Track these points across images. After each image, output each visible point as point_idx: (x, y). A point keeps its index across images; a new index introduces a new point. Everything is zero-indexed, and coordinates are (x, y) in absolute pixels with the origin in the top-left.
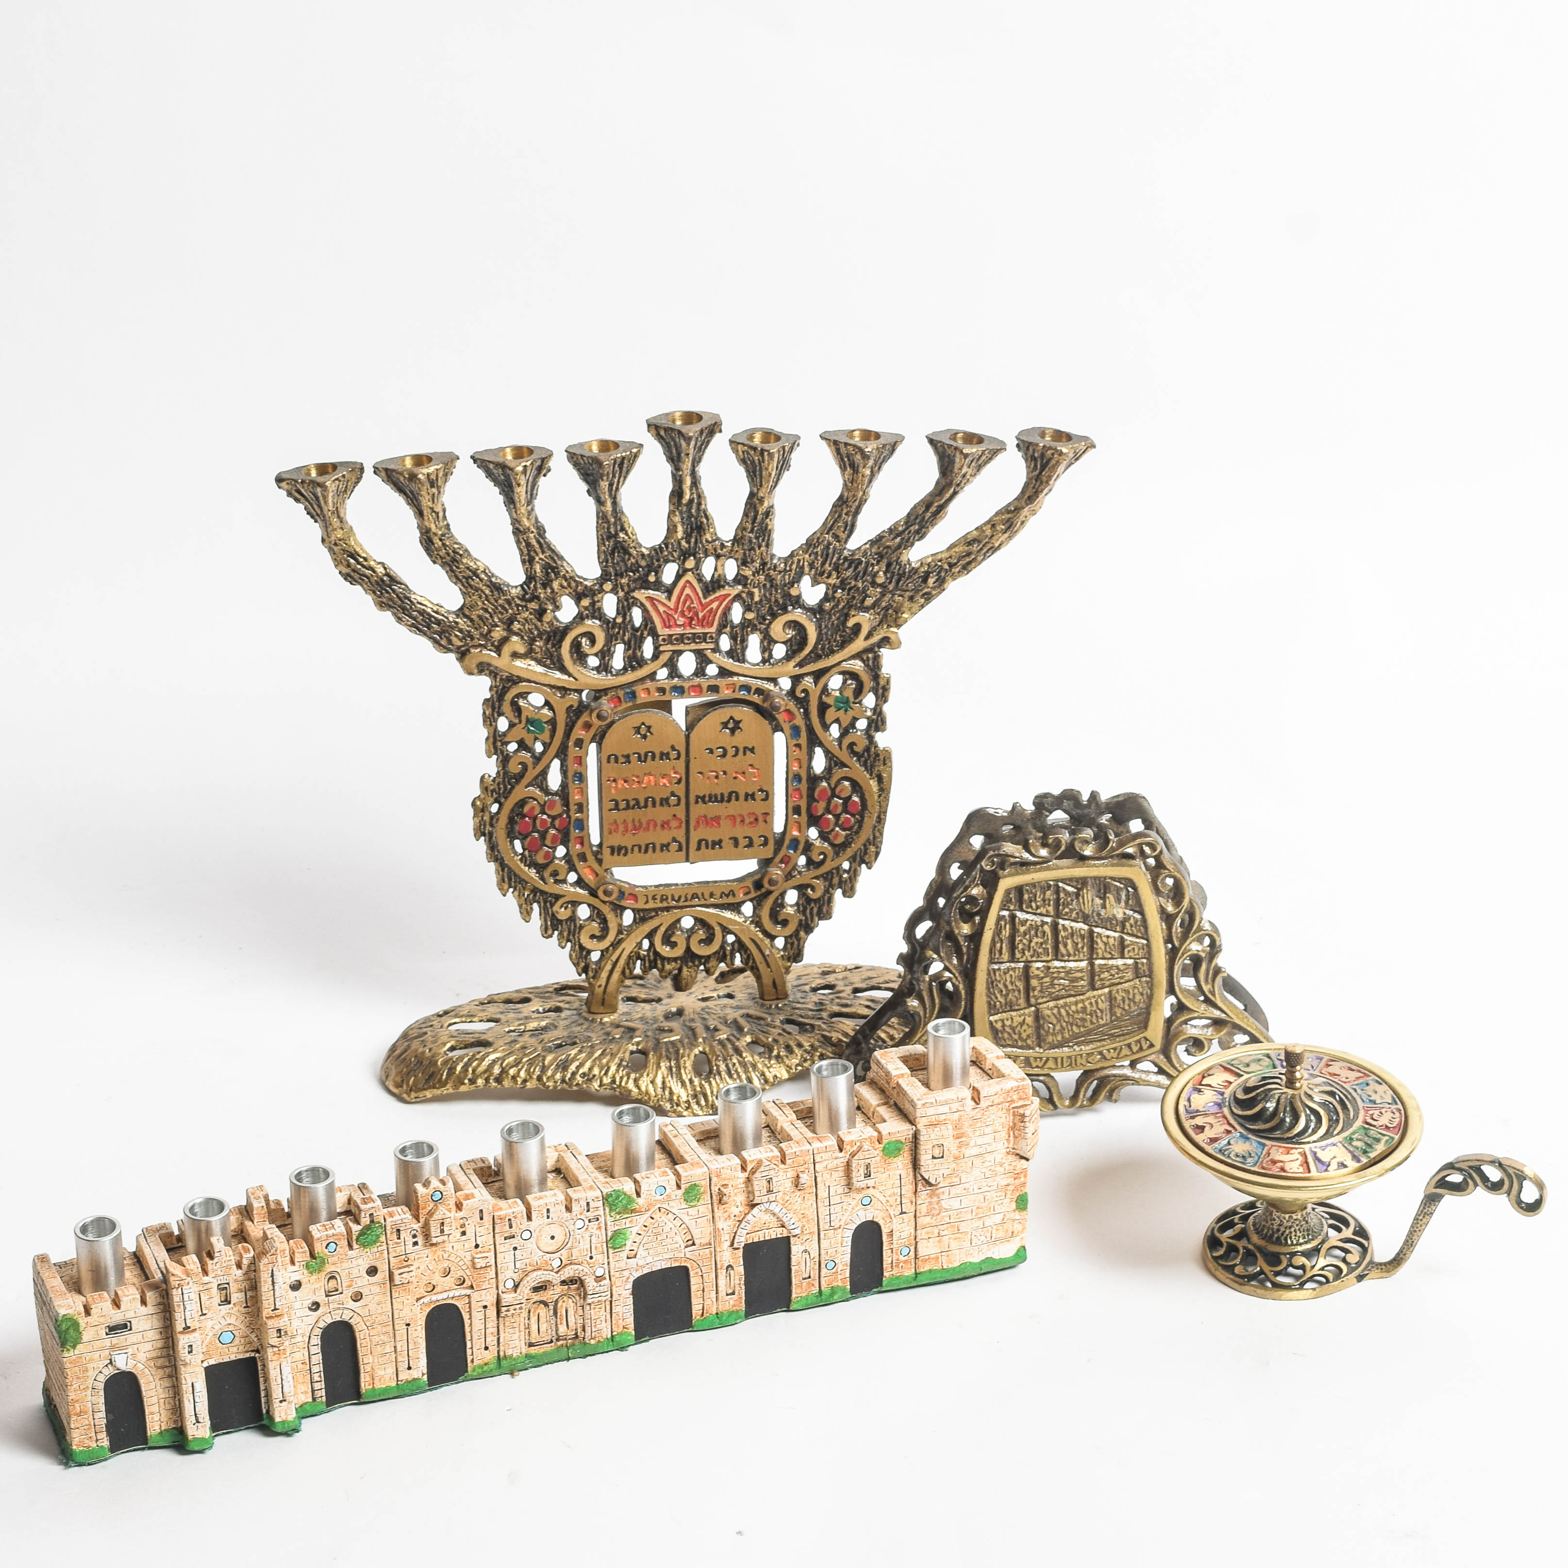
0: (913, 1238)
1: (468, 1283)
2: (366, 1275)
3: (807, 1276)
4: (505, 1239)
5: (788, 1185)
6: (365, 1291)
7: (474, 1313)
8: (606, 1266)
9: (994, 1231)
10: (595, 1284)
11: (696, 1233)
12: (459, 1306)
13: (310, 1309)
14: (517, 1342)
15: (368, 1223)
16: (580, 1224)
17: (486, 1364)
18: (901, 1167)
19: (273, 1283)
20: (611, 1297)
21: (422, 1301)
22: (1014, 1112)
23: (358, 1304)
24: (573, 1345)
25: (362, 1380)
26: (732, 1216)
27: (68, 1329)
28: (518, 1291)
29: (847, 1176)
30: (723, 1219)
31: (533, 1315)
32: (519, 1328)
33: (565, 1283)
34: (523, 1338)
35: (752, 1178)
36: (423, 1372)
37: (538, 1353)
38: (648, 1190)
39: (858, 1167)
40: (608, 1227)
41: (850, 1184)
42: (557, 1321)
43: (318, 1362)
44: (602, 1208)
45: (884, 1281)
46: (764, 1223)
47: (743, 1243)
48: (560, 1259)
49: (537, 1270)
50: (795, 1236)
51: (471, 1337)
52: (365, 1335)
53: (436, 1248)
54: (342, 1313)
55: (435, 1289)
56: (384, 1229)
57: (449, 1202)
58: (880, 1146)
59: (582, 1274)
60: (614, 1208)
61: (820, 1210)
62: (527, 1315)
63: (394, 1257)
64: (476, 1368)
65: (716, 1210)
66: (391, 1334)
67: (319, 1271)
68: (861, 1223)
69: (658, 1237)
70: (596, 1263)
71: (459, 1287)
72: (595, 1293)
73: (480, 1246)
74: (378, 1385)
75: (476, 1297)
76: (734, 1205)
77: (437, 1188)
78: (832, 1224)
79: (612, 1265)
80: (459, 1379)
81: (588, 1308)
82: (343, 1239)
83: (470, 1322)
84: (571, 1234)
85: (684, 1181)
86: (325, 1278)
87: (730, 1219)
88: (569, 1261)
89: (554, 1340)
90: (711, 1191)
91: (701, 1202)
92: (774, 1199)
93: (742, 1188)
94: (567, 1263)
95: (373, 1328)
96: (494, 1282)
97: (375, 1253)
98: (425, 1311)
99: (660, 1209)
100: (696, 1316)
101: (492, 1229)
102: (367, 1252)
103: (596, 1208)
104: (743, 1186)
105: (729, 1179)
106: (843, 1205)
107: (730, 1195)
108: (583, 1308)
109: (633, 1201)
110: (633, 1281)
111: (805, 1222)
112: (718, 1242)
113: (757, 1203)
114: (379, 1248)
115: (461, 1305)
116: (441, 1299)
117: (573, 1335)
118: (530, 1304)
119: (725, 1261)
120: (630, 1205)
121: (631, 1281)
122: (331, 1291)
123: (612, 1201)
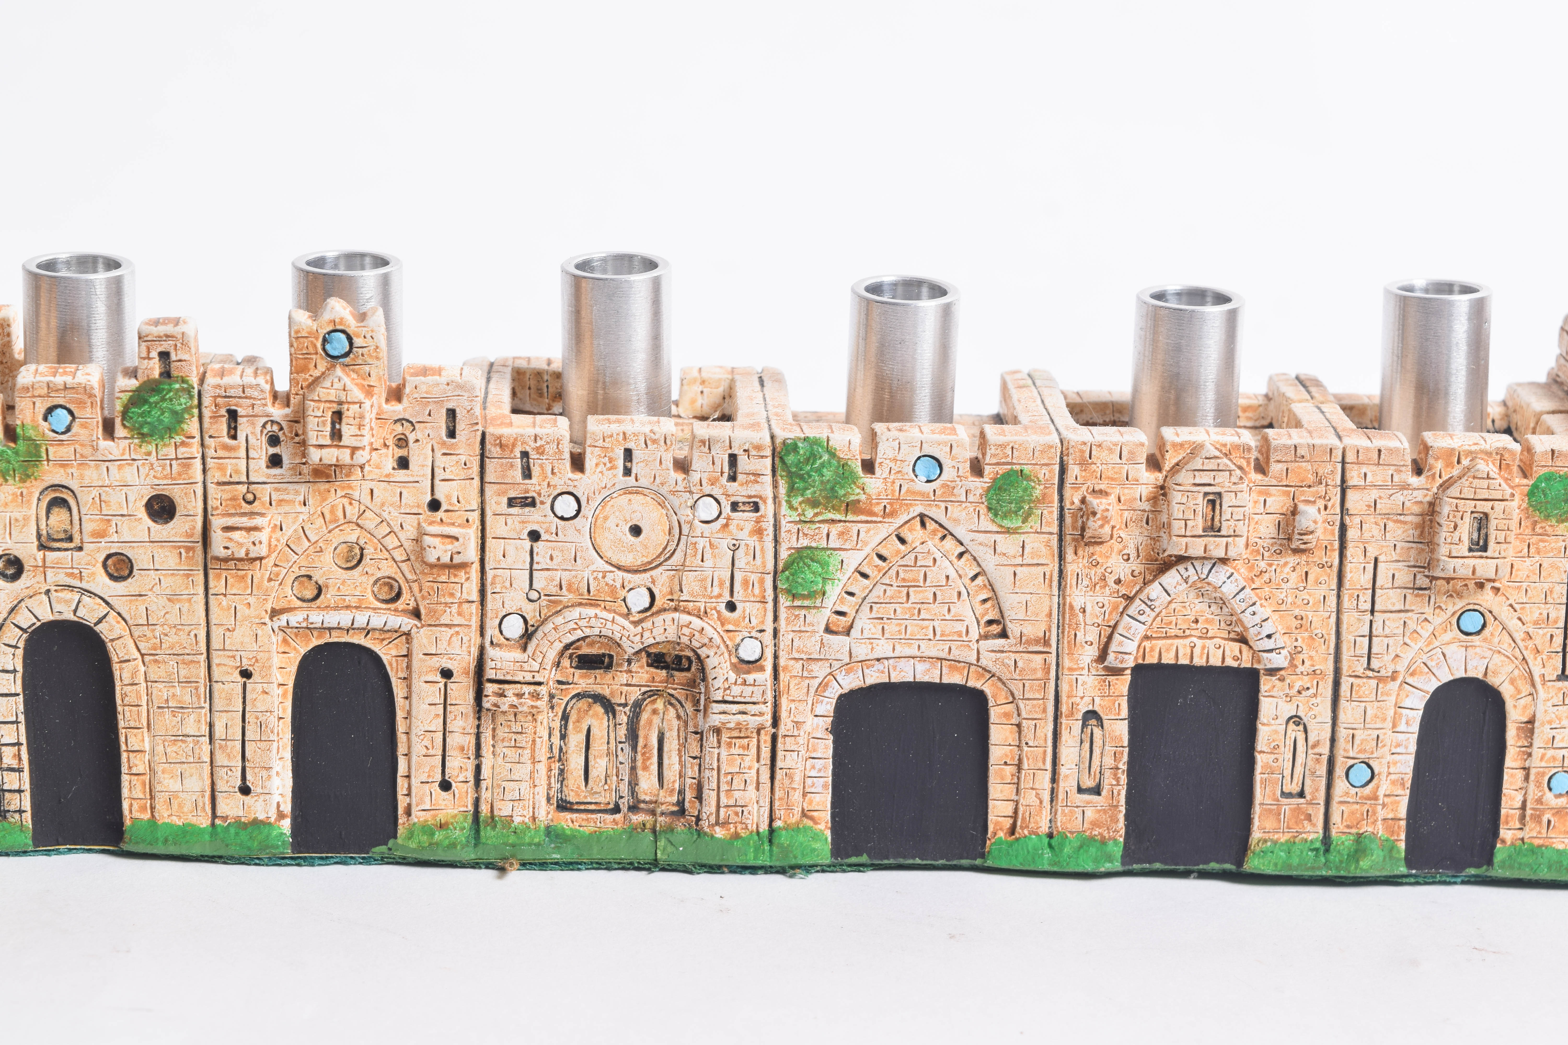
1: (406, 601)
2: (142, 514)
3: (1295, 788)
4: (511, 502)
5: (1266, 528)
6: (140, 557)
7: (418, 685)
8: (768, 637)
10: (732, 676)
11: (1013, 604)
12: (385, 659)
14: (525, 786)
15: (156, 374)
16: (708, 508)
17: (442, 826)
20: (775, 722)
21: (284, 618)
23: (120, 587)
24: (671, 829)
25: (125, 792)
26: (1111, 580)
28: (530, 648)
29: (1424, 538)
30: (1086, 582)
31: (574, 729)
32: (533, 751)
33: (657, 660)
34: (544, 782)
35: (1170, 483)
36: (281, 809)
37: (579, 831)
38: (895, 460)
39: (1455, 517)
40: (783, 534)
41: (1429, 564)
42: (634, 760)
43: (14, 719)
44: (768, 479)
45: (1500, 853)
46: (1193, 618)
47: (1132, 658)
48: (650, 590)
49: (586, 604)
50: (1272, 672)
51: (409, 748)
52: (134, 674)
53: (327, 486)
54: (79, 602)
55: (322, 597)
56: (196, 402)
57: (367, 368)
58: (1525, 481)
59: (704, 645)
60: (800, 484)
61: (1345, 618)
62: (557, 724)
63: (219, 484)
64: (416, 833)
65: (1070, 556)
66: (203, 690)
67: (26, 477)
68: (1451, 678)
69: (911, 593)
70: (743, 624)
71: (384, 606)
72: (731, 699)
73: (444, 507)
74: (166, 815)
75: (425, 641)
76: (1115, 550)
77: (341, 323)
78: (1375, 664)
79: (785, 640)
80: (374, 850)
81: (713, 739)
82: (89, 404)
83: (407, 708)
84: (685, 531)
85: (994, 456)
86: (39, 499)
87: (1105, 587)
88: (672, 600)
89: (624, 808)
90: (1061, 499)
91: (1032, 524)
92: (1222, 555)
93: (1144, 511)
94: (666, 606)
95: (156, 661)
96: (474, 611)
97: (171, 460)
98: (295, 649)
99: (923, 519)
100: (995, 834)
101: (476, 468)
102: (149, 454)
103: (754, 474)
104: (1146, 506)
105: (1112, 479)
106: (1409, 618)
107: (1108, 522)
108: (701, 740)
109: (854, 480)
110: (836, 697)
111: (1303, 640)
112: (1066, 642)
113: (1176, 556)
114: (181, 450)
115: (389, 657)
116: (336, 626)
117: (673, 805)
118: (565, 696)
119: (1082, 698)
120: (842, 487)
121: (832, 696)
122: (55, 537)
123: (797, 466)
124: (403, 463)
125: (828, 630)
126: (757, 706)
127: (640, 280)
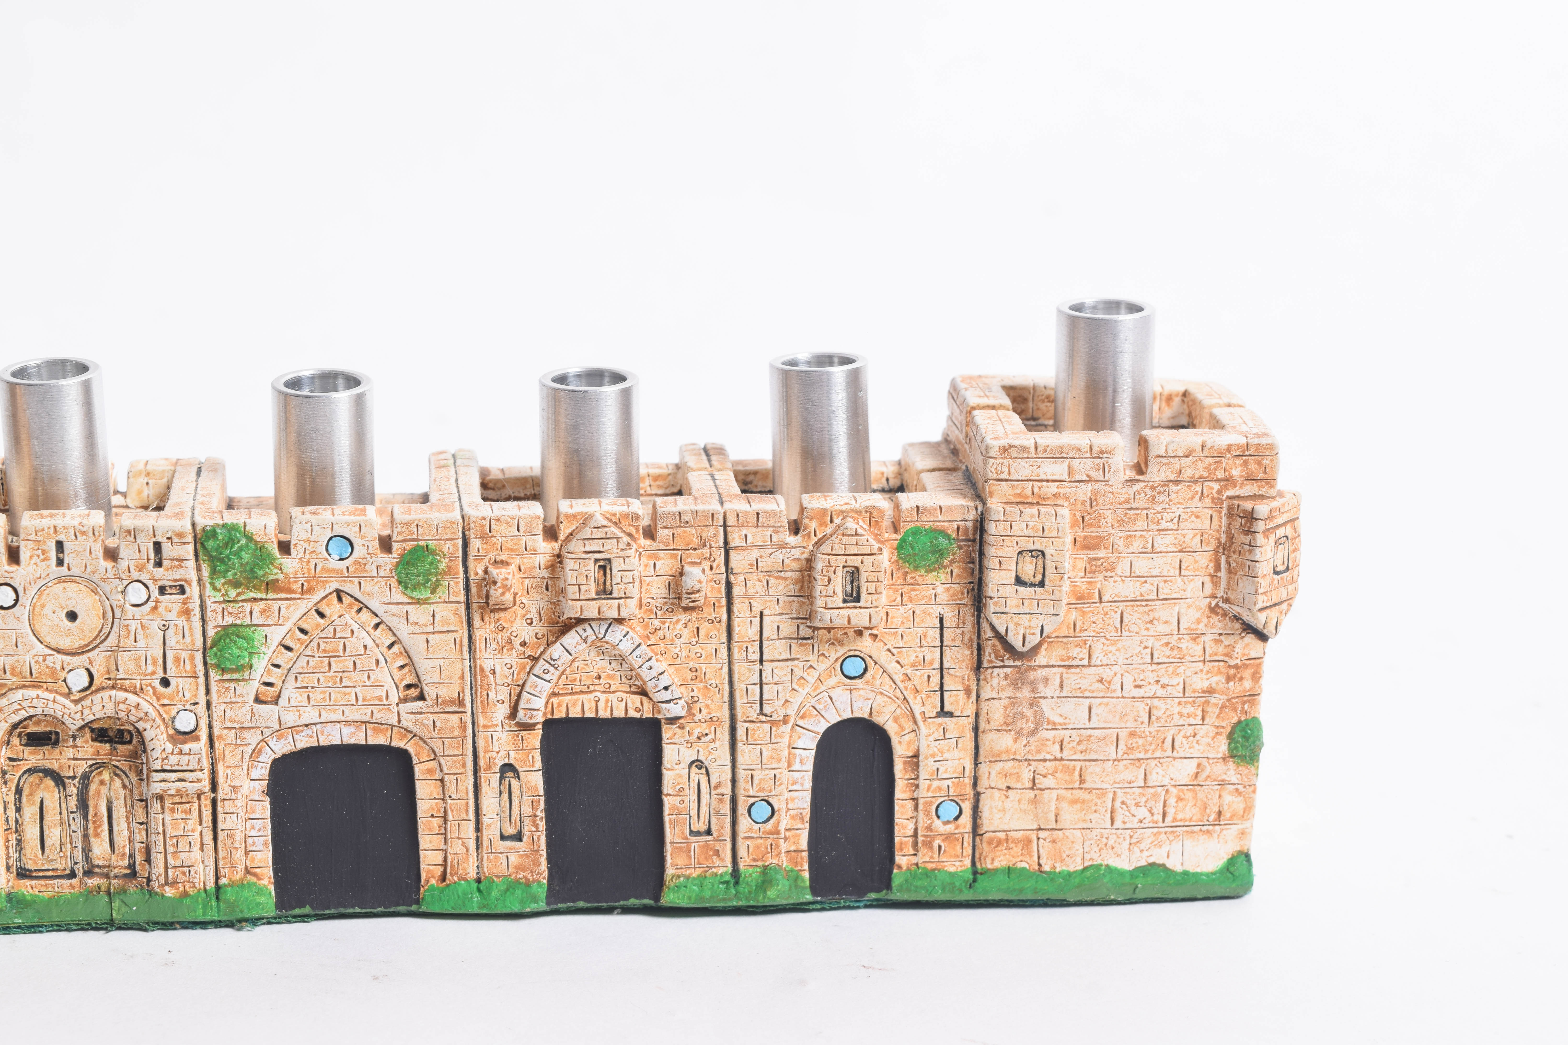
0: (968, 781)
3: (703, 827)
5: (658, 589)
8: (201, 709)
9: (1172, 801)
10: (169, 747)
11: (427, 669)
16: (137, 593)
18: (943, 597)
20: (214, 787)
22: (1230, 508)
24: (123, 891)
26: (517, 643)
29: (804, 592)
30: (494, 646)
31: (28, 801)
33: (101, 735)
34: (4, 852)
35: (563, 553)
37: (39, 897)
38: (309, 541)
39: (828, 571)
40: (209, 614)
41: (810, 616)
42: (86, 828)
44: (192, 563)
45: (898, 878)
46: (596, 675)
47: (540, 714)
48: (88, 670)
49: (29, 686)
50: (672, 721)
58: (894, 536)
59: (141, 719)
60: (221, 567)
61: (736, 668)
62: (11, 798)
65: (477, 622)
68: (839, 719)
69: (332, 663)
70: (177, 698)
72: (169, 768)
76: (519, 615)
78: (767, 709)
79: (217, 712)
81: (156, 806)
84: (118, 614)
85: (399, 533)
87: (511, 649)
88: (109, 679)
89: (80, 874)
90: (466, 571)
91: (440, 594)
92: (616, 616)
93: (543, 578)
94: (104, 684)
99: (339, 594)
100: (428, 882)
103: (178, 560)
104: (545, 573)
105: (512, 550)
106: (796, 666)
107: (509, 590)
108: (147, 806)
109: (272, 560)
110: (270, 762)
111: (699, 690)
112: (479, 702)
113: (575, 618)
117: (125, 868)
118: (17, 772)
119: (498, 752)
120: (261, 568)
121: (266, 760)
123: (217, 550)
125: (257, 700)
126: (194, 774)
127: (71, 385)
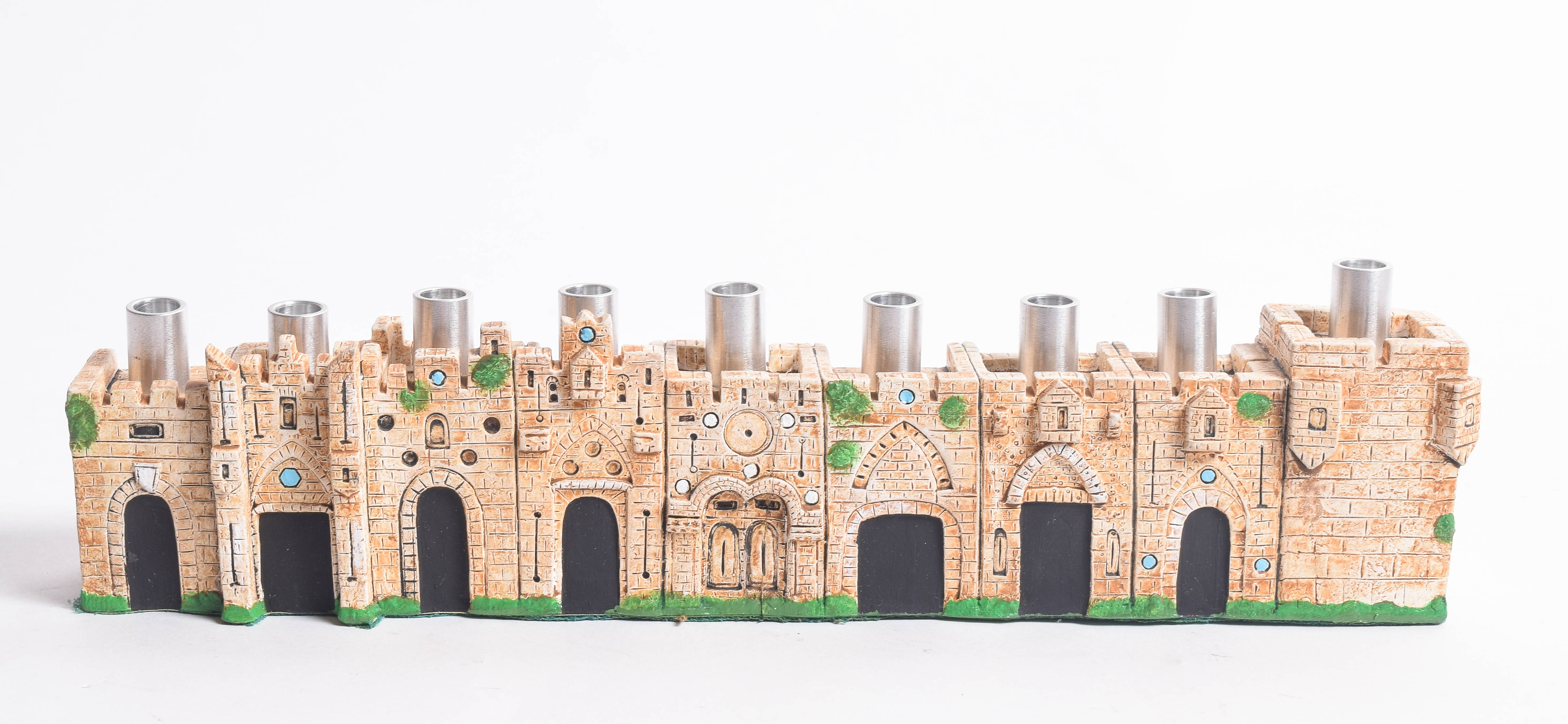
0: (1275, 547)
1: (624, 473)
2: (482, 428)
3: (1114, 571)
4: (681, 419)
5: (1093, 426)
6: (481, 452)
7: (631, 519)
8: (821, 490)
9: (1399, 563)
10: (802, 512)
11: (955, 470)
12: (613, 506)
13: (405, 462)
14: (689, 574)
15: (490, 352)
16: (788, 421)
17: (644, 598)
18: (1263, 435)
19: (345, 403)
20: (826, 537)
21: (558, 483)
22: (1439, 386)
23: (470, 468)
24: (770, 598)
25: (471, 581)
26: (1008, 456)
27: (79, 416)
28: (692, 498)
29: (1180, 430)
30: (995, 457)
31: (716, 543)
32: (694, 555)
33: (761, 504)
34: (700, 572)
35: (1039, 402)
36: (556, 589)
37: (719, 600)
38: (889, 392)
39: (1196, 418)
40: (829, 434)
41: (1183, 444)
42: (749, 560)
43: (412, 541)
44: (820, 404)
45: (1230, 605)
46: (1054, 476)
47: (1021, 498)
48: (757, 465)
49: (722, 474)
50: (1099, 505)
51: (626, 554)
52: (477, 515)
53: (582, 411)
54: (448, 477)
55: (579, 472)
56: (511, 367)
57: (603, 347)
58: (1235, 398)
59: (787, 495)
60: (837, 406)
61: (1138, 475)
62: (707, 540)
63: (523, 411)
64: (630, 602)
65: (985, 443)
66: (514, 524)
67: (420, 409)
68: (1199, 507)
69: (899, 465)
70: (808, 483)
71: (613, 476)
72: (802, 524)
73: (645, 422)
74: (493, 594)
75: (635, 495)
76: (1010, 439)
77: (589, 324)
78: (1156, 500)
79: (831, 492)
80: (607, 611)
81: (792, 547)
82: (454, 369)
83: (625, 532)
84: (776, 433)
85: (943, 389)
86: (426, 421)
87: (1006, 459)
88: (769, 471)
89: (744, 587)
90: (980, 413)
91: (965, 426)
92: (1069, 441)
93: (1025, 418)
94: (765, 474)
95: (489, 509)
96: (661, 478)
97: (498, 398)
98: (564, 501)
99: (905, 424)
100: (948, 598)
101: (662, 400)
102: (486, 395)
103: (812, 401)
104: (1027, 415)
105: (1008, 401)
106: (1174, 474)
107: (1006, 424)
108: (786, 548)
109: (866, 403)
110: (859, 523)
111: (1115, 487)
112: (984, 490)
113: (1044, 442)
114: (503, 393)
115: (615, 504)
116: (586, 488)
117: (771, 584)
118: (711, 524)
119: (994, 521)
120: (860, 407)
121: (857, 522)
122: (435, 441)
123: (836, 396)
124: (623, 398)
125: (854, 486)
126: (816, 528)
127: (748, 297)
